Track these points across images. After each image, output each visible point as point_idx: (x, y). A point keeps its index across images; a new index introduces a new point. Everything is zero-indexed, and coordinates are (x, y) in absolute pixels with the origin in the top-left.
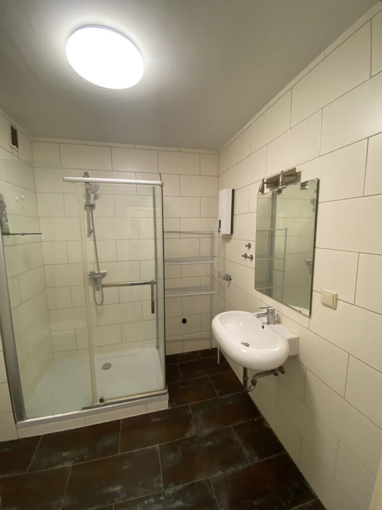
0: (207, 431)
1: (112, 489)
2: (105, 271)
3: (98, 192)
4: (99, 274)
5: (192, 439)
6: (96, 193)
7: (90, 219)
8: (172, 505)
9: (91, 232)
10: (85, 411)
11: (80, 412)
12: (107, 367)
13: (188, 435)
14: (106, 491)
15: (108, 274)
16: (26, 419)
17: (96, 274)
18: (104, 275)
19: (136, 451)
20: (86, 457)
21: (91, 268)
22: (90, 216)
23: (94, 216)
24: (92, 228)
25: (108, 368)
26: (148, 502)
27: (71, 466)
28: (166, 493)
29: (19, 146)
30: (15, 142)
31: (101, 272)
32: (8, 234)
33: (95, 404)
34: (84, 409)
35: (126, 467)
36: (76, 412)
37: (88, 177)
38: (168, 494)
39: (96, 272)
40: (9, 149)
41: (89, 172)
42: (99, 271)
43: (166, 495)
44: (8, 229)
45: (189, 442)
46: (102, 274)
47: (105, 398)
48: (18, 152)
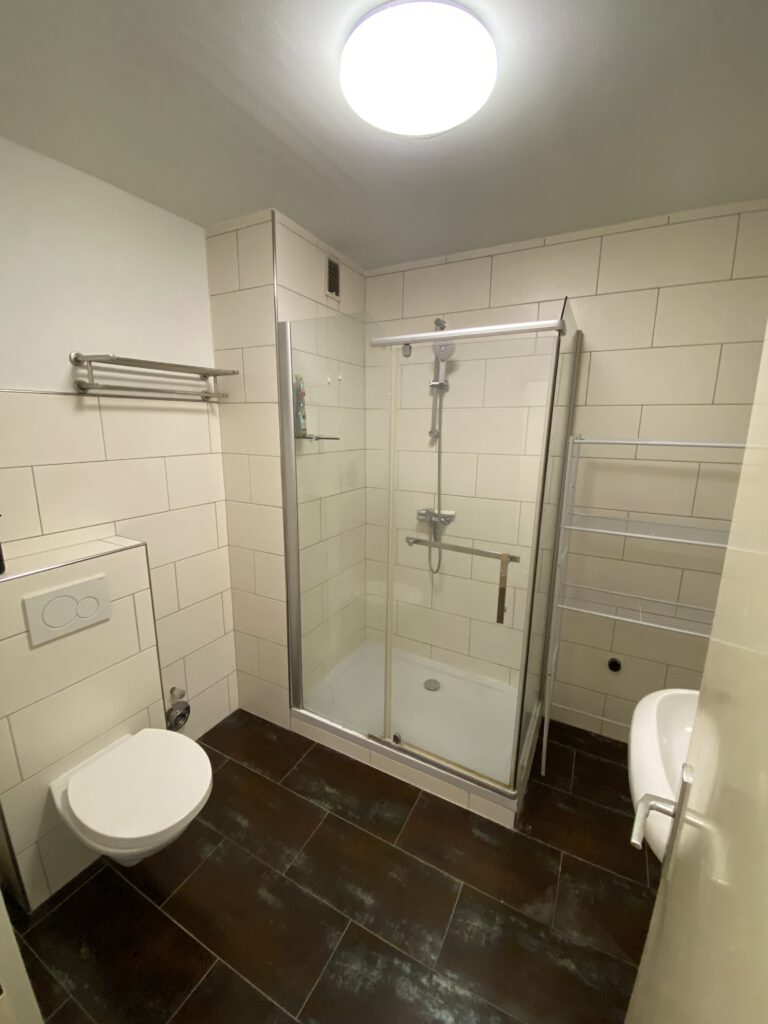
0: (575, 937)
1: (360, 893)
2: (451, 513)
3: (454, 357)
4: (439, 516)
5: (535, 926)
6: (449, 359)
7: (437, 412)
8: (434, 1007)
9: (436, 435)
10: (371, 741)
11: (365, 738)
12: (432, 686)
13: (528, 910)
14: (350, 888)
15: (456, 518)
16: (303, 708)
17: (435, 515)
18: (449, 519)
19: (421, 861)
20: (350, 813)
21: (428, 503)
22: (438, 406)
23: (444, 406)
24: (437, 428)
25: (434, 690)
26: (400, 965)
27: (328, 812)
28: (435, 977)
29: (341, 294)
30: (334, 286)
31: (444, 512)
32: (304, 437)
33: (387, 740)
34: (371, 737)
35: (395, 876)
36: (360, 736)
37: (442, 329)
38: (438, 985)
39: (436, 512)
40: (323, 300)
41: (446, 319)
42: (439, 509)
43: (434, 984)
44: (305, 430)
45: (525, 925)
46: (445, 517)
47: (402, 738)
48: (339, 302)
